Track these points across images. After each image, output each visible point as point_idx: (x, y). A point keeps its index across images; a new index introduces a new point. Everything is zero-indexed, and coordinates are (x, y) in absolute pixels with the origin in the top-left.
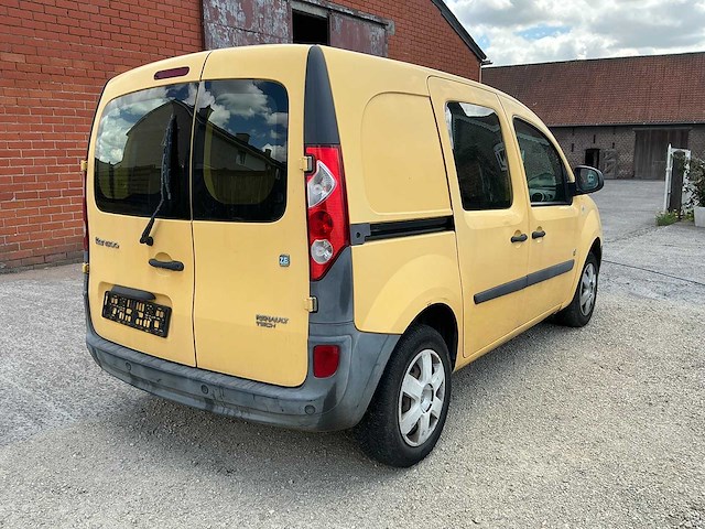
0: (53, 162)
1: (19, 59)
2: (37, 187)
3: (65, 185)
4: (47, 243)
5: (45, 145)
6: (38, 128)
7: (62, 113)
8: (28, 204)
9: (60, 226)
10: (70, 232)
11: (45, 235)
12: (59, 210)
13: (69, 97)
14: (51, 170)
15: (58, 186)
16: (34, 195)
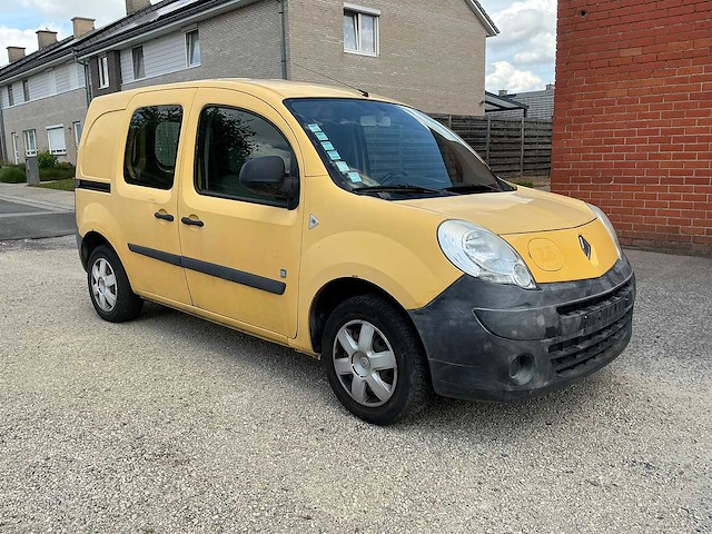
0: (656, 149)
1: (636, 52)
2: (636, 173)
3: (665, 173)
4: (636, 228)
5: (649, 132)
6: (644, 116)
7: (674, 98)
8: (625, 189)
9: (653, 213)
10: (663, 221)
11: (636, 220)
12: (654, 197)
13: (683, 80)
14: (651, 157)
15: (657, 173)
16: (632, 181)
